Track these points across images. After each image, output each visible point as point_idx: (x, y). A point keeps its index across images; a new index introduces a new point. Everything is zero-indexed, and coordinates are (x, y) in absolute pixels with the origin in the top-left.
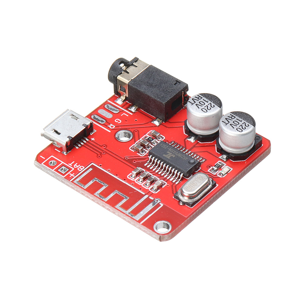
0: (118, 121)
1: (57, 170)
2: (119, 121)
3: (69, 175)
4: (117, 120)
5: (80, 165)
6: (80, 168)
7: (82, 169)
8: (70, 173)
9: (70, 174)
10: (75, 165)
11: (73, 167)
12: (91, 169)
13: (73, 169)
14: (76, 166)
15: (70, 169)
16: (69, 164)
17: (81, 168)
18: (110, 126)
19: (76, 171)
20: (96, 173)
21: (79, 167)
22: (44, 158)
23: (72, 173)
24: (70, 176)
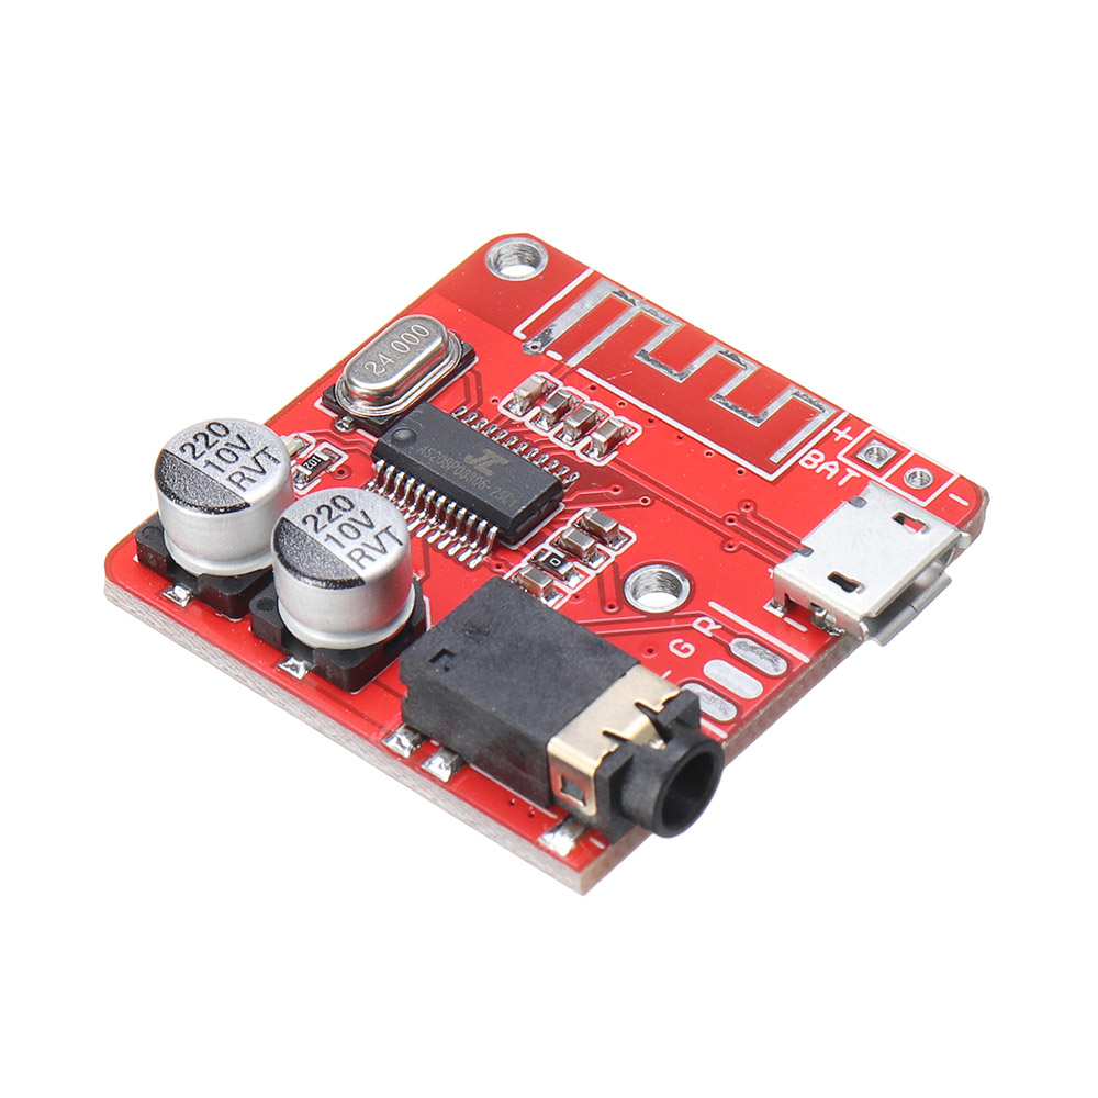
0: (683, 648)
1: (901, 451)
2: (678, 646)
3: (854, 434)
4: (687, 650)
5: (818, 471)
6: (816, 462)
7: (808, 457)
8: (850, 442)
9: (850, 438)
10: (833, 472)
11: (840, 462)
12: (776, 458)
13: (840, 457)
14: (829, 469)
15: (852, 456)
16: (858, 475)
17: (812, 460)
18: (713, 626)
19: (829, 446)
20: (760, 445)
21: (820, 464)
22: (952, 496)
23: (845, 442)
24: (849, 429)
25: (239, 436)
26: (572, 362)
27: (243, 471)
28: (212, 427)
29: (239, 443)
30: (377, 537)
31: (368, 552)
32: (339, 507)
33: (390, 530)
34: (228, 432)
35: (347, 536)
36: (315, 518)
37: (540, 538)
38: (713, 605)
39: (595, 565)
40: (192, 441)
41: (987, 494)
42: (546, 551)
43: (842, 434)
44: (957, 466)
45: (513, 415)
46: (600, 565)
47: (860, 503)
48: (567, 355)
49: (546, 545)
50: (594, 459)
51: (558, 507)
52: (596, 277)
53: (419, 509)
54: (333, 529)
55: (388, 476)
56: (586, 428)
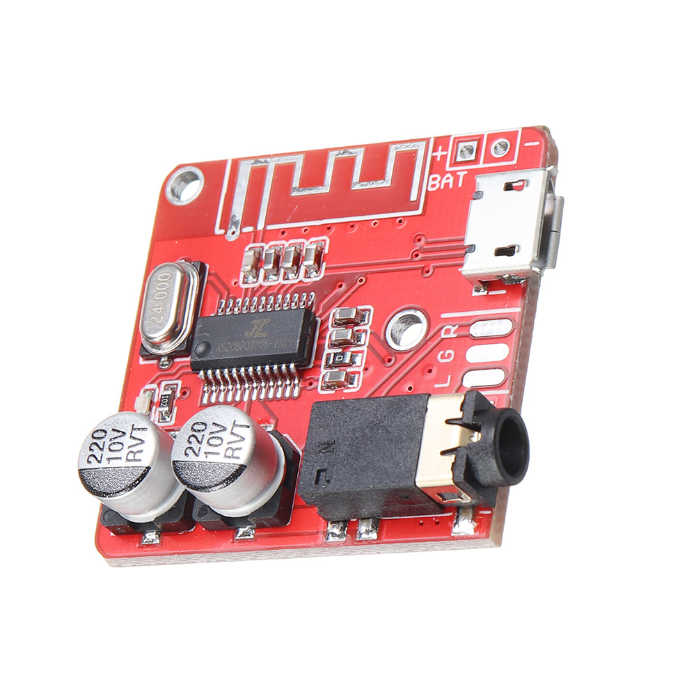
0: (446, 355)
1: (479, 139)
2: (443, 357)
3: (445, 148)
4: (449, 355)
5: (442, 187)
7: (431, 183)
8: (447, 155)
9: (445, 153)
10: (451, 181)
11: (450, 172)
12: (413, 197)
13: (448, 169)
14: (447, 181)
15: (454, 163)
16: (466, 172)
17: (434, 183)
18: (453, 329)
19: (437, 167)
20: (399, 196)
21: (440, 182)
22: (527, 144)
23: (444, 158)
24: (440, 148)
25: (114, 430)
26: (261, 226)
27: (131, 449)
28: (95, 436)
29: (117, 434)
30: (232, 433)
31: (234, 446)
32: (199, 431)
33: (236, 423)
34: (105, 432)
35: (216, 446)
36: (191, 448)
37: (320, 349)
38: (444, 316)
39: (362, 342)
40: (91, 453)
41: (545, 128)
42: (330, 354)
43: (439, 154)
44: (516, 123)
45: (252, 284)
46: (365, 339)
47: (479, 195)
48: (255, 224)
49: (327, 351)
50: (315, 278)
51: (316, 322)
52: (236, 163)
53: (242, 382)
54: (205, 447)
55: (211, 377)
56: (297, 261)
